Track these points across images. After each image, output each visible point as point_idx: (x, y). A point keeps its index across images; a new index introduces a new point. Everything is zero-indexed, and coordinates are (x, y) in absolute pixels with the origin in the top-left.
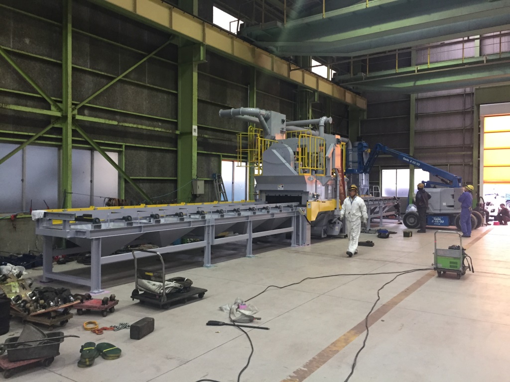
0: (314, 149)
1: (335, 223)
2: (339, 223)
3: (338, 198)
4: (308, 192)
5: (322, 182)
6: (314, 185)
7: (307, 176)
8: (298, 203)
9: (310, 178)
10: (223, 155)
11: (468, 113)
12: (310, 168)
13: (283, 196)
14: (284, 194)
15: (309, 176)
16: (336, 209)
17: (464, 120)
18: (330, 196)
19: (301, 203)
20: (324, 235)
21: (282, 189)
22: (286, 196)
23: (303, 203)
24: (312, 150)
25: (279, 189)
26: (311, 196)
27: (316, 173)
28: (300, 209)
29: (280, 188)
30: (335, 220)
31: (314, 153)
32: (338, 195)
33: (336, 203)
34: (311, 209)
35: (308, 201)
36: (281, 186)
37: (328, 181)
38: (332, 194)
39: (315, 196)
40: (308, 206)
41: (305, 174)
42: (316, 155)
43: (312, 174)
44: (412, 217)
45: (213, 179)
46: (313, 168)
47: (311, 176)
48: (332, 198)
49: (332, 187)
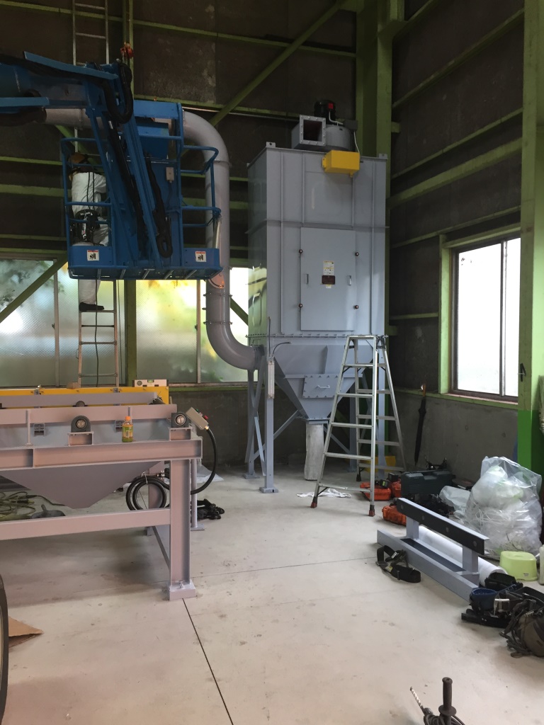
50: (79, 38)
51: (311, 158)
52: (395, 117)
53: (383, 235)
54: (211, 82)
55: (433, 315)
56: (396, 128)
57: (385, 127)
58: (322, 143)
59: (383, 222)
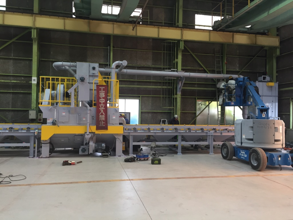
3: (88, 124)
50: (216, 60)
51: (264, 83)
52: (277, 72)
53: (278, 97)
54: (238, 65)
55: (289, 113)
56: (277, 74)
57: (275, 74)
58: (266, 81)
59: (278, 95)
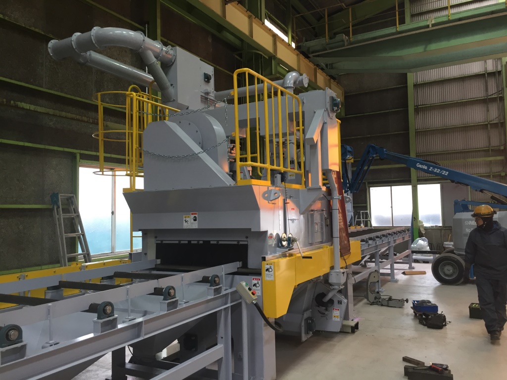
0: (277, 125)
1: (331, 301)
2: (340, 302)
3: (337, 241)
4: (266, 232)
5: (298, 205)
6: (281, 213)
7: (260, 187)
8: (238, 264)
9: (269, 192)
10: (81, 154)
11: (493, 100)
12: (268, 166)
13: (198, 245)
14: (202, 239)
15: (265, 189)
16: (332, 268)
17: (488, 111)
18: (318, 238)
19: (245, 265)
20: (307, 333)
21: (195, 225)
22: (207, 243)
23: (252, 263)
24: (271, 129)
25: (186, 226)
26: (272, 242)
27: (283, 180)
28: (243, 283)
29: (189, 223)
30: (330, 296)
31: (277, 135)
32: (336, 233)
33: (333, 253)
34: (273, 282)
35: (264, 259)
36: (190, 219)
37: (314, 202)
38: (322, 233)
39: (285, 243)
40: (264, 273)
41: (254, 182)
42: (281, 140)
43: (273, 183)
44: (448, 264)
45: (51, 207)
46: (275, 167)
47: (273, 188)
48: (322, 242)
49: (322, 215)
